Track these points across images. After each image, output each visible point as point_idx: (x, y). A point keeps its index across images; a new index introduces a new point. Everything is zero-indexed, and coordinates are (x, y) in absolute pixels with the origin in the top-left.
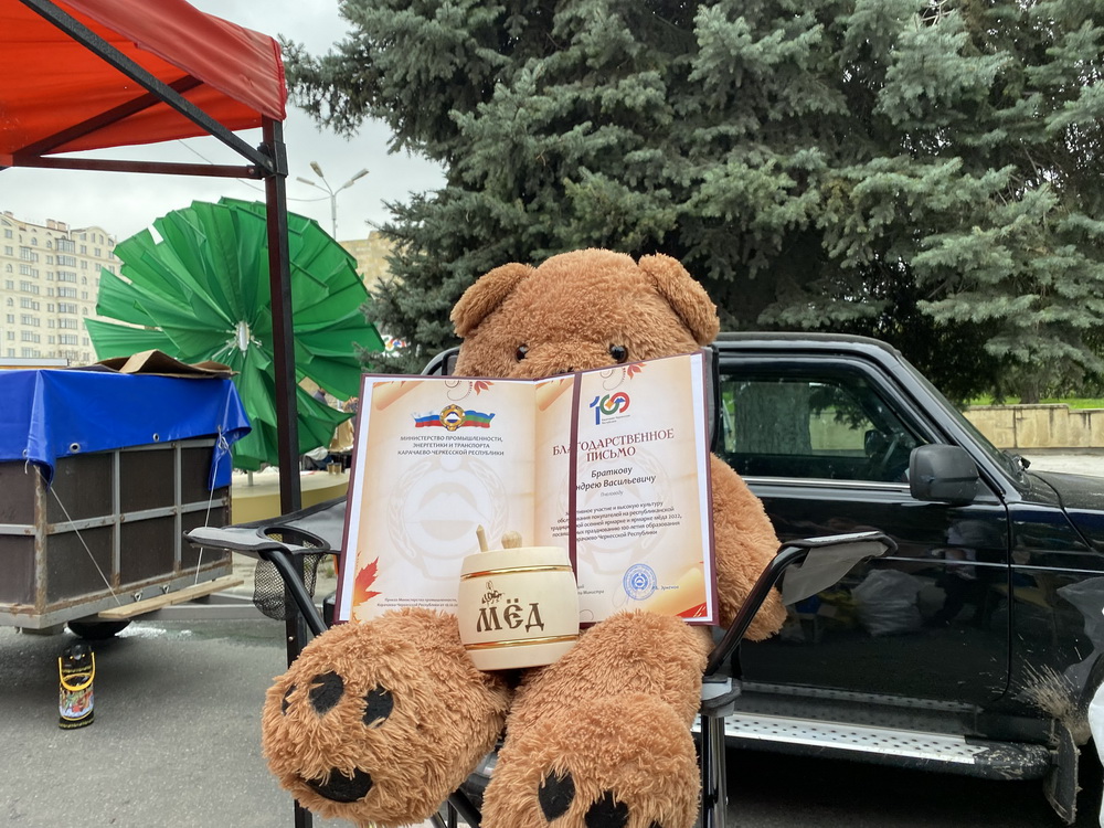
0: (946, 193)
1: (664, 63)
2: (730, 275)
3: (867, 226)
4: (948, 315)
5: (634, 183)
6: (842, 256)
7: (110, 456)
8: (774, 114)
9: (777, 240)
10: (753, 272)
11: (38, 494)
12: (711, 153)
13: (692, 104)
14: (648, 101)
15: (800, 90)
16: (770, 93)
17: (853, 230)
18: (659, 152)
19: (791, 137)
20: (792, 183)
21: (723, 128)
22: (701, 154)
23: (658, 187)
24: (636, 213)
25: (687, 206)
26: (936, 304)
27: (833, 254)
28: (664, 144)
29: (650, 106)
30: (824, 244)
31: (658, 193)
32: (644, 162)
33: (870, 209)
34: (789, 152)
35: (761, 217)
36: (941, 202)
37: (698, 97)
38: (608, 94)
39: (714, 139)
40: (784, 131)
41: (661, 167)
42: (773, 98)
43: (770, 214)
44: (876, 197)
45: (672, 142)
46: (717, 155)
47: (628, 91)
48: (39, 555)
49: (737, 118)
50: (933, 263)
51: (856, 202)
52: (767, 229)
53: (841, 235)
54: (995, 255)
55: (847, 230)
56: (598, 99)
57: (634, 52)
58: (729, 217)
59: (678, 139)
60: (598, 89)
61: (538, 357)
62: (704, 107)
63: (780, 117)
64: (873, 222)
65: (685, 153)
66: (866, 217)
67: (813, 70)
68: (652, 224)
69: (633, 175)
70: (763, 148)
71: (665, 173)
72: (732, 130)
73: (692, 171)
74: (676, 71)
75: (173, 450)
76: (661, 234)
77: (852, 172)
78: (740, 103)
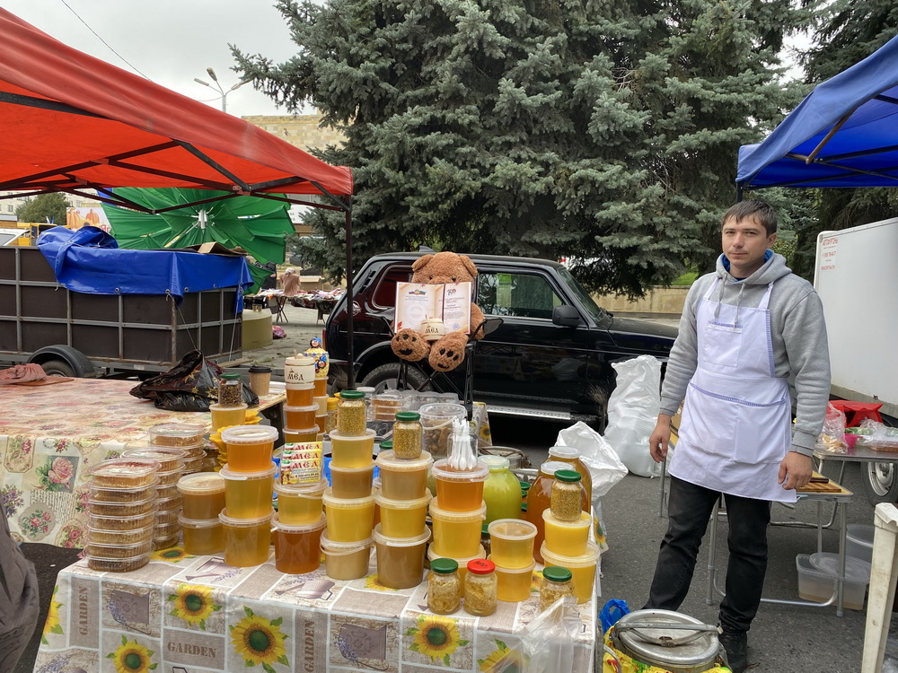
0: (616, 181)
1: (479, 99)
2: (508, 215)
3: (576, 195)
4: (609, 244)
5: (460, 164)
6: (564, 209)
7: (197, 294)
8: (535, 131)
9: (532, 200)
10: (520, 214)
11: (173, 310)
12: (501, 150)
13: (492, 122)
14: (470, 121)
15: (550, 118)
16: (534, 118)
17: (569, 196)
18: (474, 149)
19: (544, 142)
20: (541, 169)
21: (508, 138)
22: (496, 150)
23: (473, 167)
24: (461, 182)
25: (487, 180)
26: (605, 238)
27: (559, 208)
28: (477, 144)
29: (471, 123)
30: (555, 202)
31: (472, 170)
32: (466, 154)
33: (579, 185)
34: (542, 151)
35: (524, 188)
36: (613, 185)
37: (496, 118)
38: (450, 116)
39: (503, 143)
40: (540, 140)
41: (475, 156)
42: (536, 121)
43: (528, 187)
44: (582, 180)
45: (481, 142)
46: (504, 151)
47: (460, 115)
48: (174, 339)
49: (516, 132)
50: (604, 217)
51: (572, 182)
52: (527, 195)
53: (564, 198)
54: (635, 215)
55: (567, 196)
56: (444, 117)
57: (465, 94)
58: (507, 188)
59: (485, 141)
60: (444, 111)
61: (436, 279)
62: (500, 123)
63: (538, 133)
64: (579, 193)
65: (488, 149)
66: (576, 189)
67: (557, 108)
68: (469, 189)
69: (460, 159)
70: (528, 149)
71: (477, 160)
72: (512, 139)
73: (491, 160)
74: (486, 103)
75: (219, 293)
76: (473, 194)
77: (572, 166)
78: (518, 123)
